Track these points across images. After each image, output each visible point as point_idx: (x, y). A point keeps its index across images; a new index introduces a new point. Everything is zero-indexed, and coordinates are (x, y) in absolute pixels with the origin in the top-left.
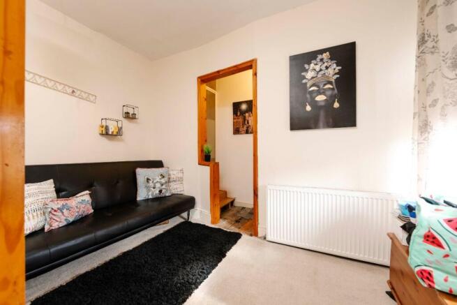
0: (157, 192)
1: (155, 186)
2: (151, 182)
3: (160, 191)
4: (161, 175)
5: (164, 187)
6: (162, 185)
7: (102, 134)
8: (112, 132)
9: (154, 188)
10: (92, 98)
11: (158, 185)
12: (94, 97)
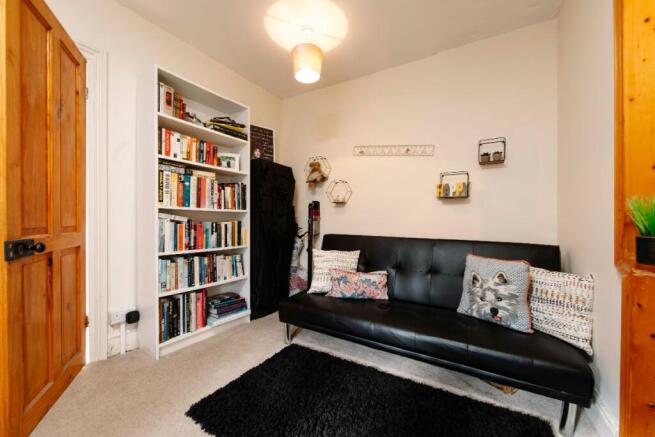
0: (487, 309)
1: (484, 294)
2: (478, 285)
3: (494, 311)
4: (501, 276)
5: (502, 304)
6: (499, 299)
7: (440, 198)
8: (454, 193)
9: (482, 299)
10: (428, 150)
11: (490, 296)
12: (431, 148)
